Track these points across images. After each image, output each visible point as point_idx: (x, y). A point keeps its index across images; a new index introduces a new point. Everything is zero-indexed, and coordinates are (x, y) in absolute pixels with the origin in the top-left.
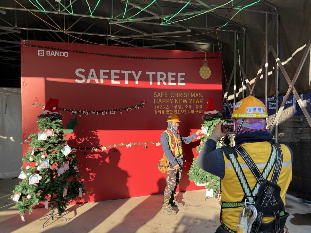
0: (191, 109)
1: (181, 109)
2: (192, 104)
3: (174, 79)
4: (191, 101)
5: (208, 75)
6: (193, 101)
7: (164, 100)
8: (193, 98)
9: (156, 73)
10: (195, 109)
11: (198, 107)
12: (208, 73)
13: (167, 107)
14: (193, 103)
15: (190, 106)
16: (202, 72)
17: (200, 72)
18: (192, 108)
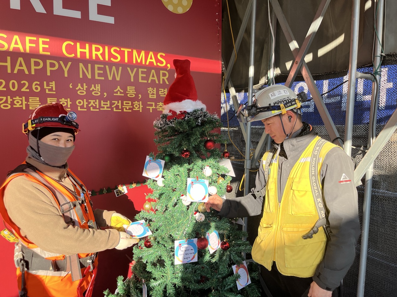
0: (133, 100)
1: (101, 98)
2: (136, 84)
4: (132, 75)
5: (185, 2)
6: (140, 75)
7: (37, 64)
8: (139, 65)
10: (145, 100)
11: (155, 93)
13: (48, 85)
14: (140, 81)
15: (131, 91)
18: (137, 95)
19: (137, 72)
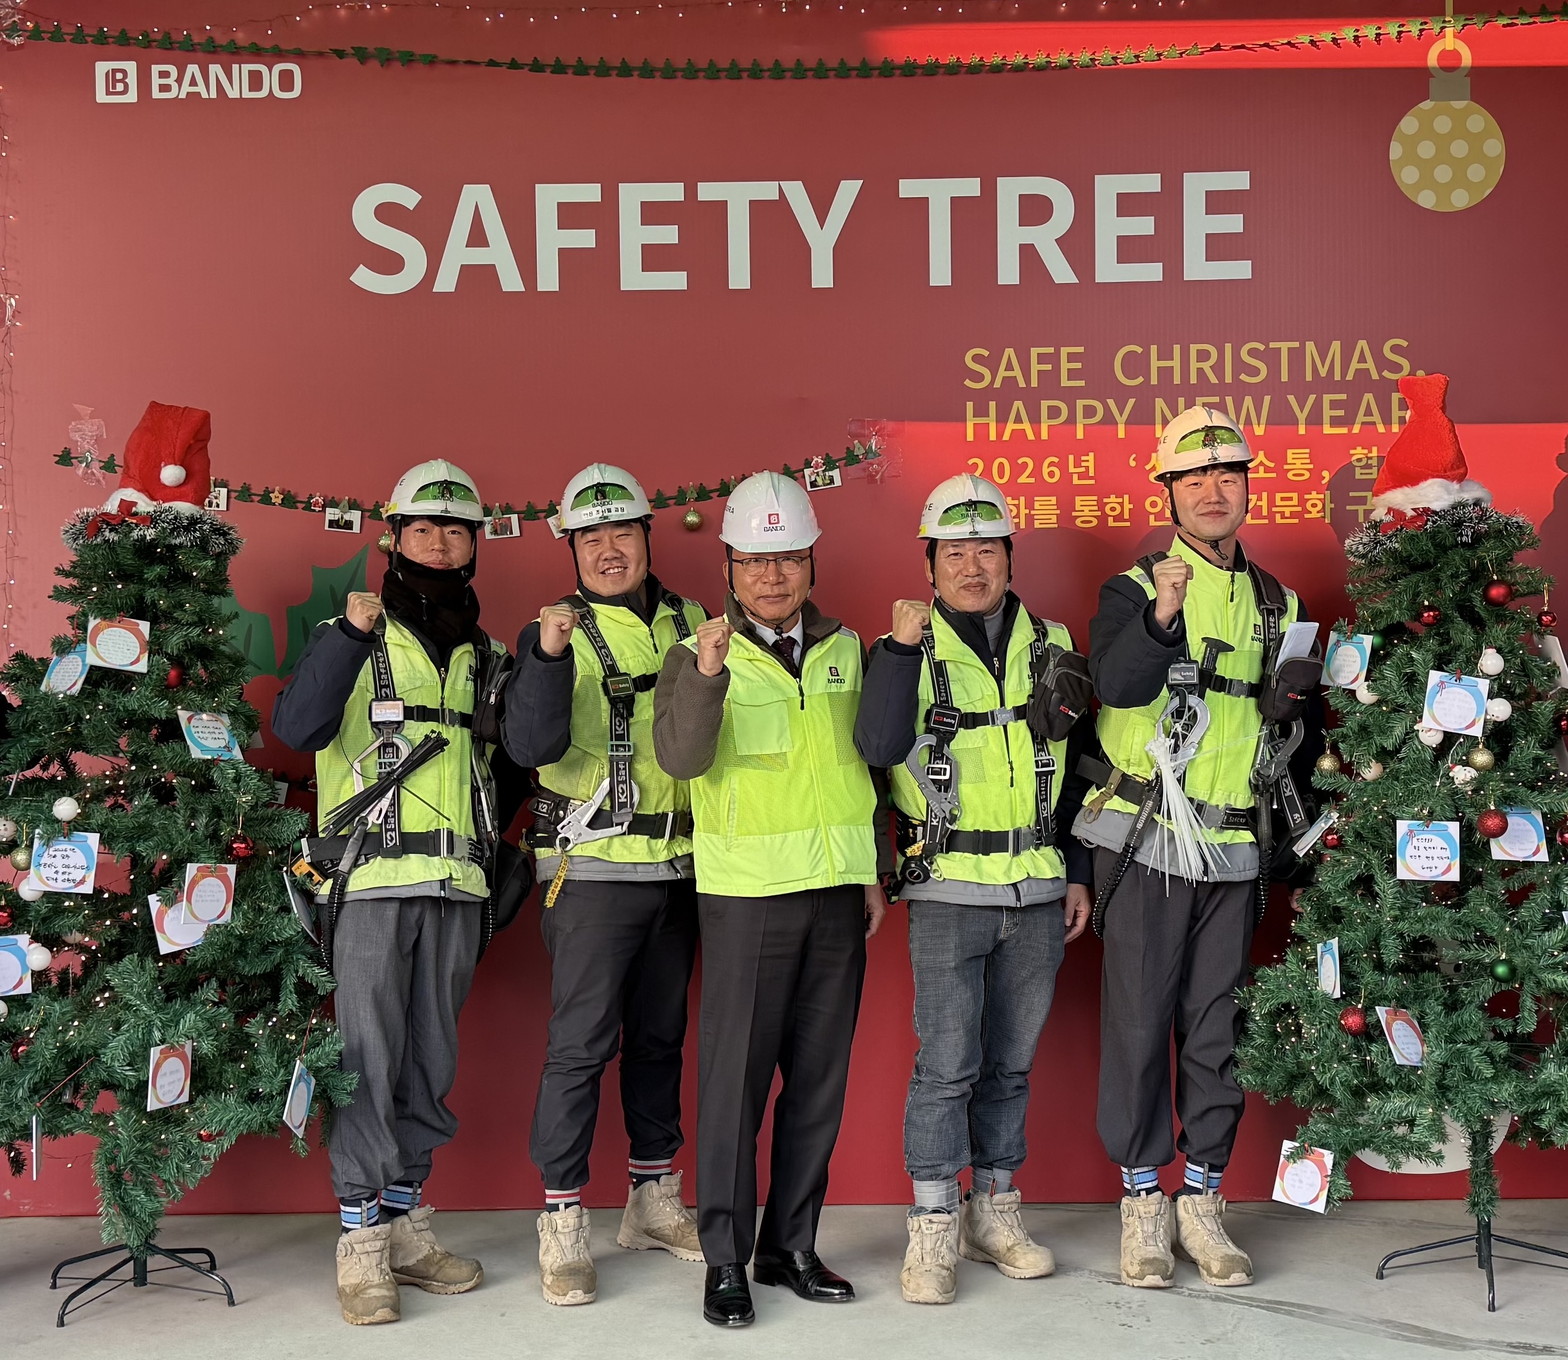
2: (1312, 439)
3: (1144, 226)
4: (1302, 416)
5: (1476, 173)
6: (1327, 413)
7: (1054, 412)
8: (1325, 384)
9: (989, 190)
10: (1343, 486)
11: (1373, 461)
12: (1475, 155)
13: (1077, 464)
14: (1327, 429)
15: (1298, 463)
16: (1411, 157)
17: (1396, 151)
18: (1316, 474)
19: (1318, 405)
